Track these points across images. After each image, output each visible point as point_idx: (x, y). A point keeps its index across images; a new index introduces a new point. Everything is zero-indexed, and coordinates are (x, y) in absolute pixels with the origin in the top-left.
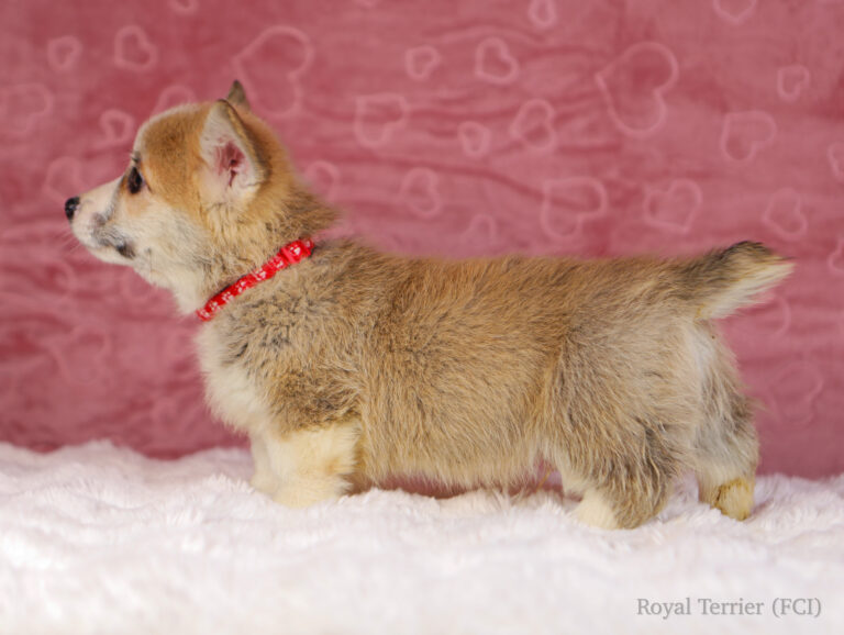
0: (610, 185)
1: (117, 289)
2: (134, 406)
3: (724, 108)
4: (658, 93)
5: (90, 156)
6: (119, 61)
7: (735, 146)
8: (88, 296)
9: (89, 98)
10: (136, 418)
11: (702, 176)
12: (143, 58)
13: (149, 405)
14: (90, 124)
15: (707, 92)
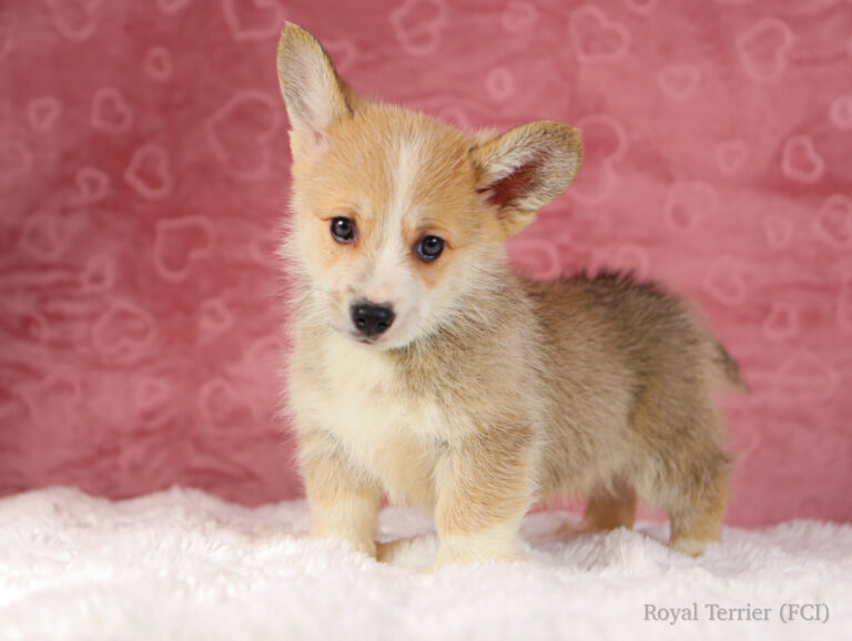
0: (562, 249)
1: (88, 340)
2: (102, 452)
3: (668, 178)
4: (607, 164)
5: (65, 211)
6: (96, 122)
7: (680, 216)
8: (60, 345)
9: (66, 157)
10: (104, 463)
11: (649, 242)
12: (119, 119)
13: (117, 451)
14: (66, 181)
15: (654, 163)
